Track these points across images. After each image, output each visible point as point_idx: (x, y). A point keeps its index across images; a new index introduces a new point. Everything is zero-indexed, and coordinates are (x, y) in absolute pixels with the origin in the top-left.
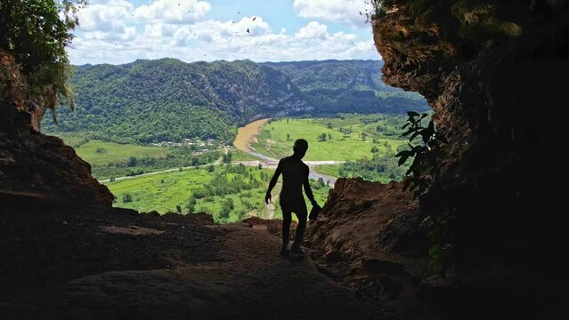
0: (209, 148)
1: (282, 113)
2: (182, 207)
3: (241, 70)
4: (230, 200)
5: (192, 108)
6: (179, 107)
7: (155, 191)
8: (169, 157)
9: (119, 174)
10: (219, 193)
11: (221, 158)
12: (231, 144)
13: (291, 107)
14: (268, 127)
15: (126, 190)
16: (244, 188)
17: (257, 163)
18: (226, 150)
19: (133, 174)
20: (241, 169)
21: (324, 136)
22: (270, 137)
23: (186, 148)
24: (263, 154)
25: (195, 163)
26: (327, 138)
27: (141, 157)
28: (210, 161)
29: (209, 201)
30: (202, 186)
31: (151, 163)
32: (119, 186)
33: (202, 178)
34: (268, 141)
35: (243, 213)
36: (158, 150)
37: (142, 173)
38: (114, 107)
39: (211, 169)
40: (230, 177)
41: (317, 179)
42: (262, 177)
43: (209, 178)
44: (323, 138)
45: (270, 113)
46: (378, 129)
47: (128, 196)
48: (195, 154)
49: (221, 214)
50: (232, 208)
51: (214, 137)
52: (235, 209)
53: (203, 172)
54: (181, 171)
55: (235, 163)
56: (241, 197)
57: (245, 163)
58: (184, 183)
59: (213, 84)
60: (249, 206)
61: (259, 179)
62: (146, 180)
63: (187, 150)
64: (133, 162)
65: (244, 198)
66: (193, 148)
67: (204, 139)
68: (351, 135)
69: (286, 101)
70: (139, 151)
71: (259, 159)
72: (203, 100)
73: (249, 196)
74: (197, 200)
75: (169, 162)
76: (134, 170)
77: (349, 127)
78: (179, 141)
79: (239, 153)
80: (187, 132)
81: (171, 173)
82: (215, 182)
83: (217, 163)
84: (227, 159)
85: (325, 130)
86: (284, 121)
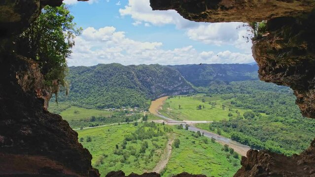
0: (135, 112)
1: (176, 93)
2: (119, 145)
3: (154, 69)
4: (145, 142)
5: (127, 90)
6: (120, 89)
7: (105, 136)
8: (113, 117)
9: (86, 126)
10: (140, 138)
11: (142, 118)
12: (147, 110)
13: (180, 90)
14: (168, 101)
15: (88, 135)
16: (154, 136)
17: (162, 121)
18: (145, 114)
19: (93, 126)
20: (153, 125)
21: (200, 106)
22: (169, 107)
23: (123, 112)
24: (165, 116)
25: (127, 120)
26: (202, 107)
27: (98, 116)
28: (135, 119)
29: (134, 142)
30: (131, 134)
31: (103, 120)
32: (85, 132)
33: (131, 129)
34: (168, 109)
35: (153, 151)
36: (107, 113)
37: (98, 125)
38: (85, 89)
39: (136, 124)
40: (147, 129)
41: (196, 132)
42: (165, 129)
43: (134, 129)
44: (200, 107)
45: (169, 93)
46: (232, 103)
47: (89, 138)
48: (127, 115)
49: (141, 150)
50: (147, 147)
51: (138, 106)
52: (149, 148)
53: (132, 125)
54: (119, 125)
55: (149, 121)
56: (152, 141)
57: (155, 121)
58: (121, 132)
59: (138, 77)
60: (157, 147)
61: (163, 131)
62: (100, 129)
63: (123, 113)
64: (93, 119)
65: (154, 142)
66: (126, 112)
67: (133, 107)
68: (216, 106)
69: (179, 86)
70: (96, 113)
71: (163, 119)
72: (133, 85)
73: (157, 140)
74: (128, 142)
75: (113, 119)
76: (94, 123)
77: (215, 101)
78: (118, 108)
79: (152, 116)
80: (124, 103)
81: (114, 126)
82: (138, 132)
83: (139, 121)
84: (145, 118)
85: (201, 103)
86: (177, 98)
